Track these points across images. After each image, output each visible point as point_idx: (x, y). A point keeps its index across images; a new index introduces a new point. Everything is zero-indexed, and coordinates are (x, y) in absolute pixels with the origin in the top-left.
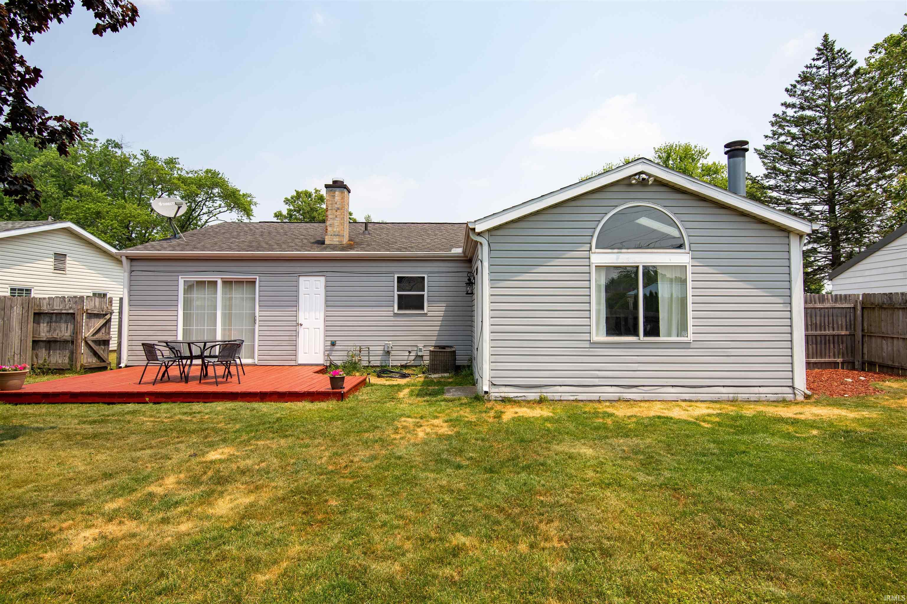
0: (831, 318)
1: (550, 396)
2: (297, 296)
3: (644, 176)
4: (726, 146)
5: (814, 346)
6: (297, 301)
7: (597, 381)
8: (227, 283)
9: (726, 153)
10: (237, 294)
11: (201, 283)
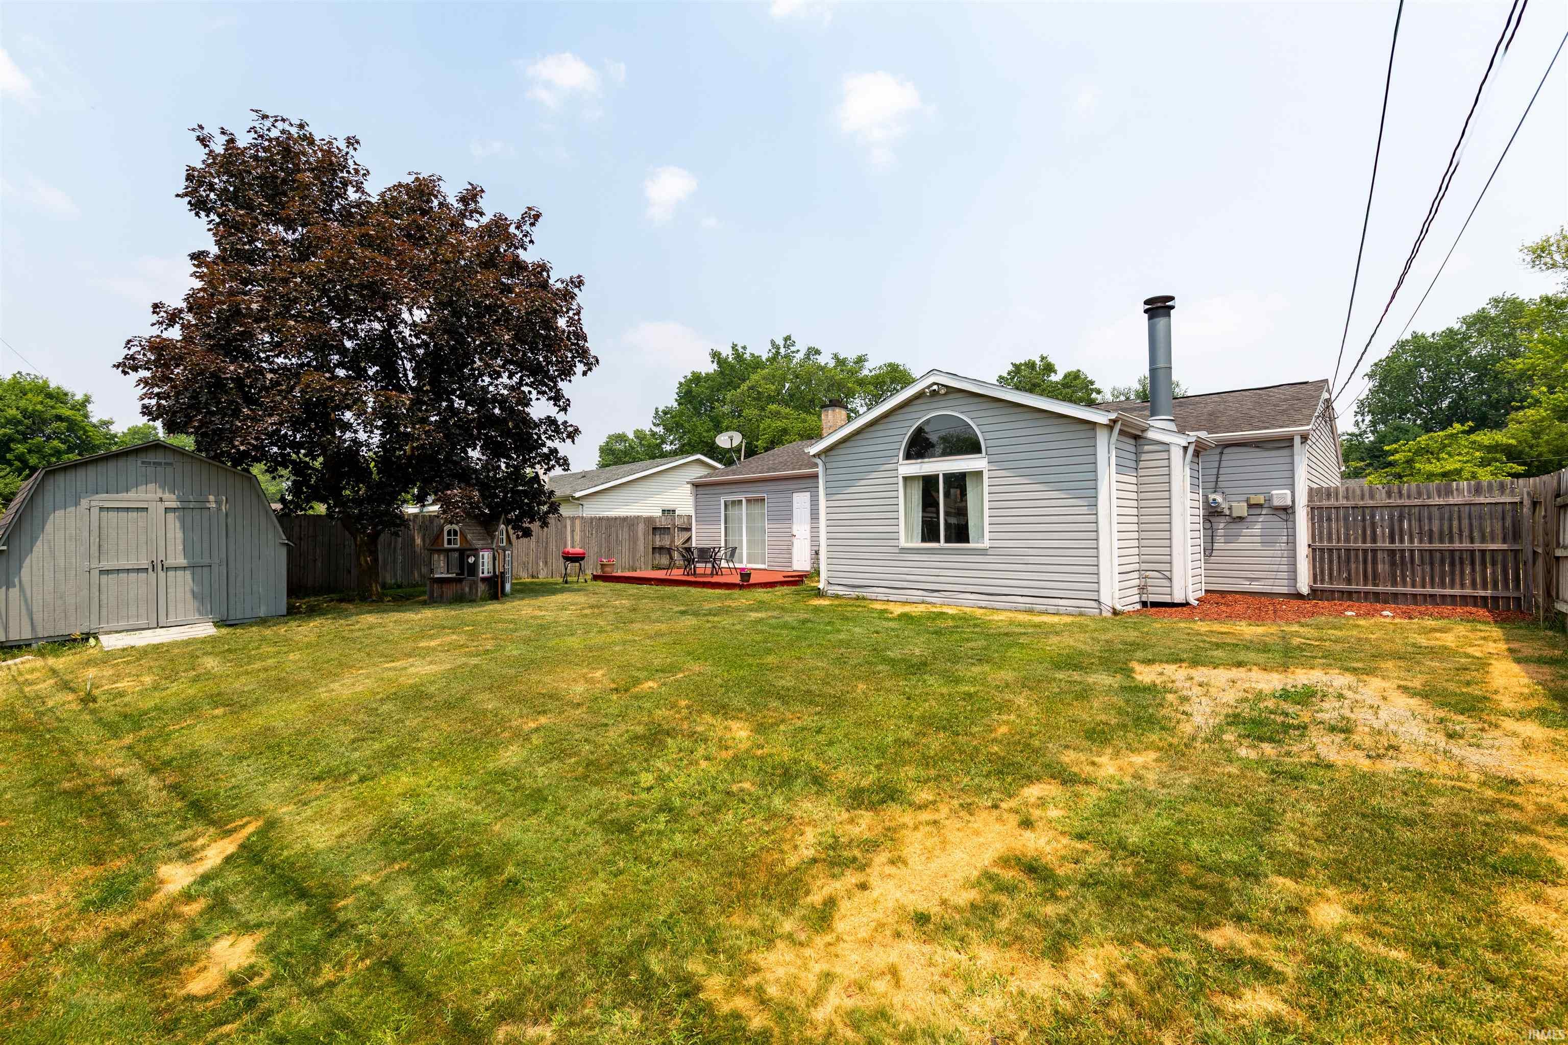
0: (1465, 522)
1: (868, 595)
2: (792, 511)
3: (935, 387)
4: (1146, 303)
5: (1428, 568)
6: (792, 515)
7: (905, 584)
8: (749, 501)
9: (1146, 311)
10: (756, 509)
11: (733, 502)
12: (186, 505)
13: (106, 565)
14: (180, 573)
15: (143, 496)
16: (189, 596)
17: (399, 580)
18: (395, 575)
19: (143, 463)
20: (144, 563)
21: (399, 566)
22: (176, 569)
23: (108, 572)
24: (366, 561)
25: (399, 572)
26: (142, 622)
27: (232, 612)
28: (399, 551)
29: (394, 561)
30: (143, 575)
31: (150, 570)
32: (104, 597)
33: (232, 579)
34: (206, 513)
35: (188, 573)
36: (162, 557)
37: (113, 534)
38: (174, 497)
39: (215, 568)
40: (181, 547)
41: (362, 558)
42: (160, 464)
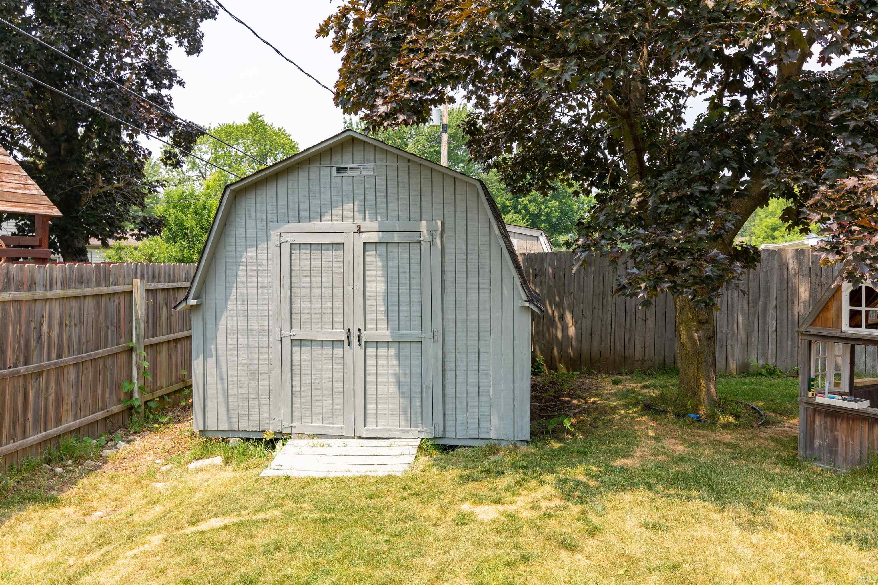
12: (387, 237)
13: (299, 333)
14: (382, 351)
15: (338, 225)
16: (394, 390)
17: (771, 361)
18: (765, 354)
19: (339, 170)
20: (340, 334)
21: (772, 337)
22: (377, 343)
23: (301, 342)
24: (691, 338)
25: (771, 347)
26: (337, 427)
27: (450, 424)
28: (772, 312)
29: (765, 329)
30: (338, 350)
31: (346, 343)
32: (296, 381)
33: (450, 364)
34: (414, 248)
35: (393, 351)
36: (360, 324)
37: (306, 285)
38: (374, 225)
39: (427, 344)
40: (382, 308)
41: (684, 334)
42: (357, 170)
